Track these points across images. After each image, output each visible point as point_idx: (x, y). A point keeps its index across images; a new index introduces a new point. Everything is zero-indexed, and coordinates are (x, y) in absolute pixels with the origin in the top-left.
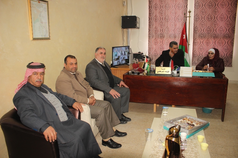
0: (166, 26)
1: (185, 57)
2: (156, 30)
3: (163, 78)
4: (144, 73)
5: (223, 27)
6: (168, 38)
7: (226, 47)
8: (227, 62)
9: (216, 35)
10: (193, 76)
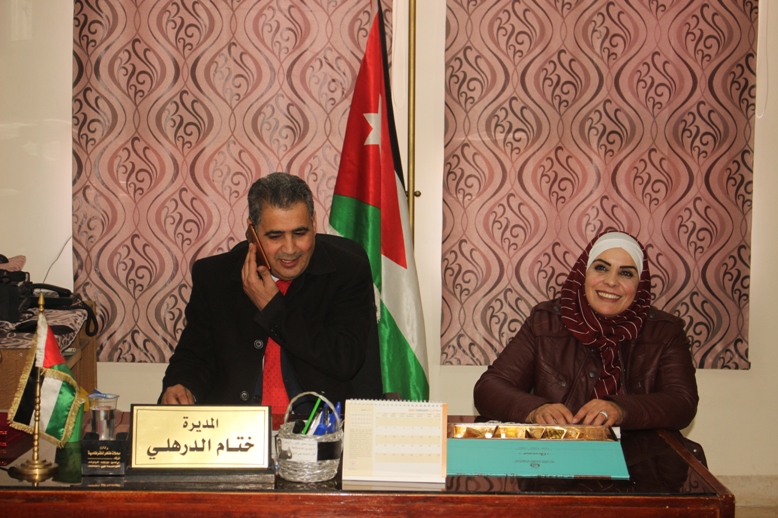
0: (225, 39)
1: (381, 297)
2: (140, 67)
3: (201, 506)
4: (29, 464)
5: (672, 56)
6: (239, 132)
7: (695, 217)
8: (711, 330)
9: (617, 122)
10: (450, 480)
